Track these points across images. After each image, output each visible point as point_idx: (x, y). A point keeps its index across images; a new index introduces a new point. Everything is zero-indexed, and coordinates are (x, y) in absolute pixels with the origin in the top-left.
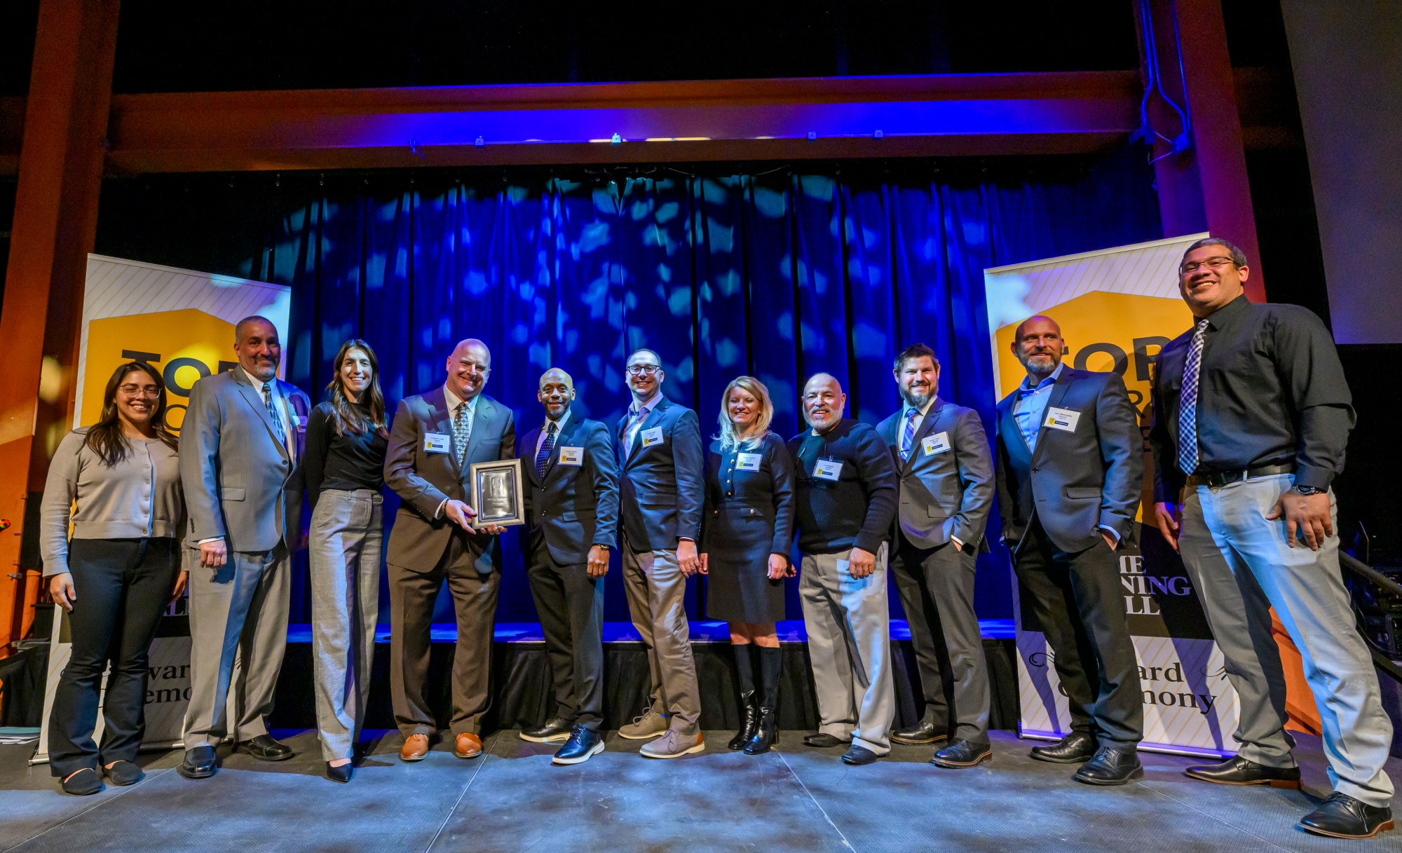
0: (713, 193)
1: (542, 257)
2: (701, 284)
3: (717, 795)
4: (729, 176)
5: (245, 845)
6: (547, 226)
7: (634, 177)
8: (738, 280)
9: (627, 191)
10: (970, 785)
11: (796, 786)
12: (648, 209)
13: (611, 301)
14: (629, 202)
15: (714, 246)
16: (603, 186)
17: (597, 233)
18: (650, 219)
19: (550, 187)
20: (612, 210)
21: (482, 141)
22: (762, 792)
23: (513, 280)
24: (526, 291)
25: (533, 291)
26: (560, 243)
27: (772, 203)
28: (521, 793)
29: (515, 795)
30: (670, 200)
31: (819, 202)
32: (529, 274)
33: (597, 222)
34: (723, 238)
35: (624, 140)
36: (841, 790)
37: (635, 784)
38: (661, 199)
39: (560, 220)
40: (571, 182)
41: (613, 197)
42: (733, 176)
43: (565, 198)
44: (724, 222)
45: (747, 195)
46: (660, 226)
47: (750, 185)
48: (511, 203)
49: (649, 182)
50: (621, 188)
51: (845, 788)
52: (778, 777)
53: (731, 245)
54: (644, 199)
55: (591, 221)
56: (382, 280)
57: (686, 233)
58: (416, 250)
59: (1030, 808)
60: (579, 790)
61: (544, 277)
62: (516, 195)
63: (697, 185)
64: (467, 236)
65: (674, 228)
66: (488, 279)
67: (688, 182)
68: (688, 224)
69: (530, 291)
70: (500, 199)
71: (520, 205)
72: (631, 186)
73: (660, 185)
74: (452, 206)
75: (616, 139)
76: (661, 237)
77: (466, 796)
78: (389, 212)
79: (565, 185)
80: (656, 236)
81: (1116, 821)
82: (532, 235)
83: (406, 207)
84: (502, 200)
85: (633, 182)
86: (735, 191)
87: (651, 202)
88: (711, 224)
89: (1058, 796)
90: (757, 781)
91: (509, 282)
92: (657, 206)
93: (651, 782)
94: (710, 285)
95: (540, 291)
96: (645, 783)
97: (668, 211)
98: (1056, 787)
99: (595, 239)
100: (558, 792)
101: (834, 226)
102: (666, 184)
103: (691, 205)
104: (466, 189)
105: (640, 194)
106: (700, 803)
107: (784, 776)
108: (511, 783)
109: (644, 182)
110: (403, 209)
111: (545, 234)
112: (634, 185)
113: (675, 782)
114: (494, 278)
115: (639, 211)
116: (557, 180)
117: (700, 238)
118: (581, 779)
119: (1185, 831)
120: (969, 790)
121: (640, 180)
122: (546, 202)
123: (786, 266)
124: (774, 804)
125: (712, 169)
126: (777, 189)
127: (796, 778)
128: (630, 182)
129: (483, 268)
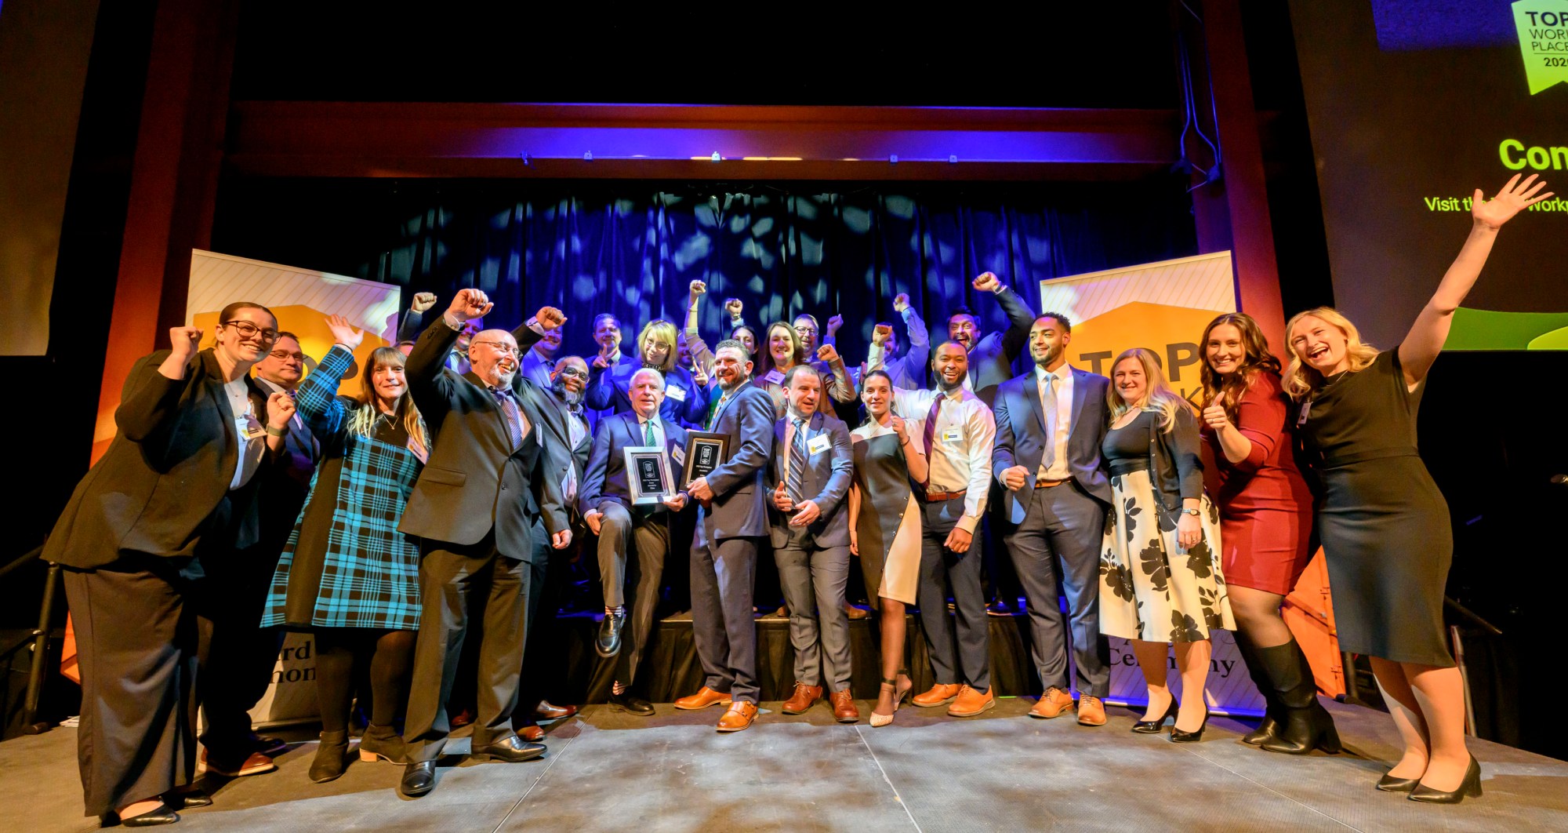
0: (805, 210)
1: (647, 264)
2: (793, 293)
3: (789, 759)
4: (821, 195)
5: (328, 819)
6: (652, 236)
7: (733, 194)
8: (825, 288)
9: (727, 204)
10: (1018, 745)
11: (863, 749)
12: (746, 221)
13: (711, 306)
14: (729, 216)
15: (806, 257)
16: (705, 201)
17: (699, 244)
18: (747, 233)
19: (655, 200)
20: (713, 223)
21: (591, 155)
22: (831, 755)
23: (619, 285)
24: (632, 295)
25: (638, 295)
26: (664, 251)
27: (858, 220)
28: (605, 763)
29: (599, 765)
30: (765, 216)
31: (900, 220)
32: (635, 280)
33: (699, 234)
34: (814, 252)
35: (723, 158)
36: (902, 751)
37: (717, 751)
38: (756, 214)
39: (664, 232)
40: (675, 196)
41: (714, 211)
42: (824, 194)
43: (670, 211)
44: (816, 238)
45: (836, 211)
46: (756, 240)
47: (837, 201)
48: (618, 215)
49: (747, 198)
50: (721, 202)
51: (907, 749)
52: (848, 741)
53: (820, 257)
54: (742, 215)
55: (694, 233)
56: (495, 282)
57: (780, 247)
58: (528, 256)
59: (1069, 763)
60: (661, 758)
61: (649, 283)
62: (623, 207)
63: (790, 203)
64: (577, 244)
65: (769, 242)
66: (596, 284)
67: (782, 199)
68: (781, 237)
69: (635, 294)
70: (607, 211)
71: (629, 217)
72: (730, 201)
73: (756, 200)
74: (563, 217)
75: (715, 157)
76: (757, 251)
77: (555, 767)
78: (504, 219)
79: (669, 199)
80: (752, 249)
81: (1140, 773)
82: (637, 243)
83: (520, 215)
84: (610, 211)
85: (732, 197)
86: (823, 209)
87: (748, 218)
88: (804, 239)
89: (1095, 753)
90: (827, 746)
91: (616, 288)
92: (753, 222)
93: (730, 749)
94: (801, 294)
95: (645, 296)
96: (724, 750)
97: (764, 226)
98: (1091, 745)
99: (697, 250)
100: (641, 761)
101: (914, 241)
102: (762, 199)
103: (785, 221)
104: (576, 201)
105: (738, 208)
106: (773, 767)
107: (855, 741)
108: (598, 753)
109: (742, 198)
110: (516, 218)
111: (650, 246)
112: (733, 200)
113: (752, 748)
114: (602, 284)
115: (738, 224)
116: (662, 194)
117: (793, 250)
118: (665, 748)
119: (1197, 780)
120: (1016, 749)
121: (738, 195)
122: (651, 214)
123: (870, 276)
124: (842, 765)
125: (806, 187)
126: (864, 209)
127: (864, 741)
128: (729, 197)
129: (592, 273)
